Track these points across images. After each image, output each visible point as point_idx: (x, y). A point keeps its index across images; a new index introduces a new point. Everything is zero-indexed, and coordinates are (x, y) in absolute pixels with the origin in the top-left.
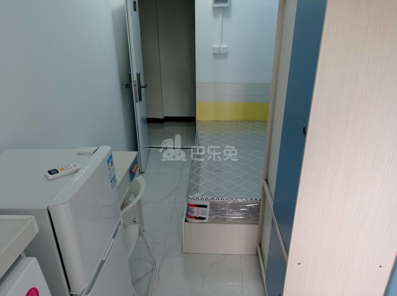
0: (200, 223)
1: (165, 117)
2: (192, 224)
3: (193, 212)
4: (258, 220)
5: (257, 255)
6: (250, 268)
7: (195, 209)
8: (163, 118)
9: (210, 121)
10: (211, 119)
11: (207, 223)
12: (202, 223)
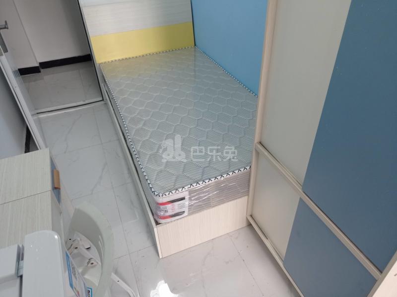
0: (178, 220)
1: (41, 64)
2: (168, 225)
3: (166, 211)
4: (248, 191)
5: (250, 225)
6: (247, 247)
7: (169, 206)
8: (37, 65)
9: (116, 61)
10: (117, 58)
11: (186, 216)
12: (181, 218)
